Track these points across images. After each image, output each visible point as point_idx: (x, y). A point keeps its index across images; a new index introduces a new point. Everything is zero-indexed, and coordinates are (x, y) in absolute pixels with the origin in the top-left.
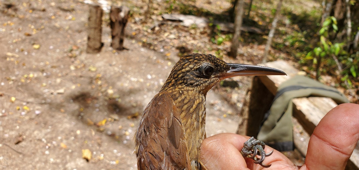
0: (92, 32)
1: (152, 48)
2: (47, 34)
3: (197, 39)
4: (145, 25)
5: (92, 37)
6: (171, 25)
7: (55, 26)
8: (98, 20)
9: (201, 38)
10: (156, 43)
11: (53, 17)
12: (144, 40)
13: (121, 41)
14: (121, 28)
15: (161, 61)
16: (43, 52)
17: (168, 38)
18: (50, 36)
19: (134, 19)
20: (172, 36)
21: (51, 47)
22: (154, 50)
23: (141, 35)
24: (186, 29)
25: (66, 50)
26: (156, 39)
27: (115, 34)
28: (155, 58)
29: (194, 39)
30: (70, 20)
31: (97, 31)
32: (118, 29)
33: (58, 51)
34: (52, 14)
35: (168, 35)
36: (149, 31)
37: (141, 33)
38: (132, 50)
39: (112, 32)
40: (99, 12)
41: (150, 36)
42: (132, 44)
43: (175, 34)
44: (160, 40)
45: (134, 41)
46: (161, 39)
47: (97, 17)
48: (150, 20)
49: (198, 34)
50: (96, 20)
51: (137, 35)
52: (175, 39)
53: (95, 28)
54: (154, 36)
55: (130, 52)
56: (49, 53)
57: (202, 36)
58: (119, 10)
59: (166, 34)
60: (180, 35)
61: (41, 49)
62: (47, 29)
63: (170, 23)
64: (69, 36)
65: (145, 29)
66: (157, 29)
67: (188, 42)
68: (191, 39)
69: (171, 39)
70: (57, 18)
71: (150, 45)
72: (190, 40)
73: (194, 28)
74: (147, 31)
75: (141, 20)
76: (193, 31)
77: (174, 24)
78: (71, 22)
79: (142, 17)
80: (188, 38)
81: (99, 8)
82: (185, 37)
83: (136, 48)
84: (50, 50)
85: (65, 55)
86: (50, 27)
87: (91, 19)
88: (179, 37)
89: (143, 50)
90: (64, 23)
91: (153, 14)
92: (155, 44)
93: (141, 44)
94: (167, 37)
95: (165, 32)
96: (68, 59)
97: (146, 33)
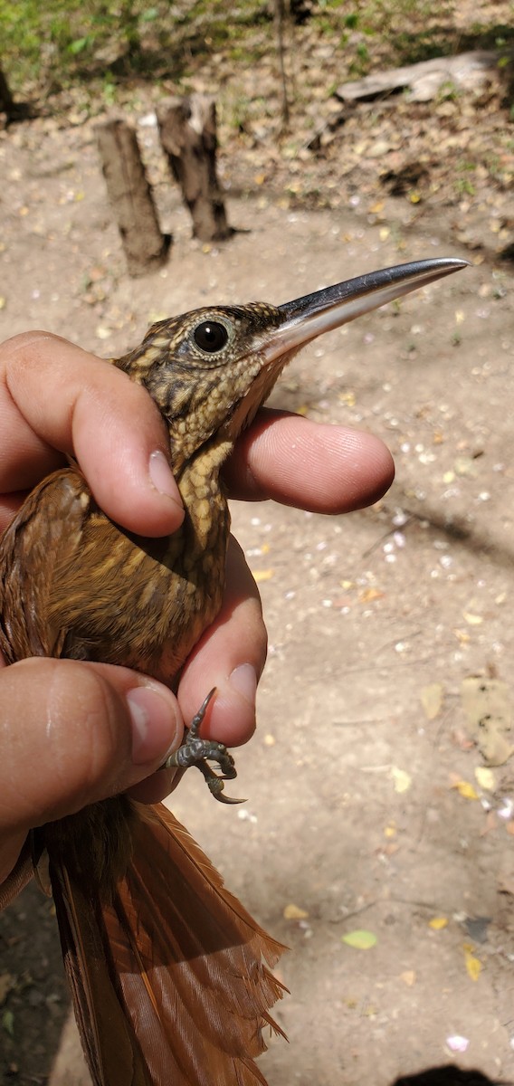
0: (125, 208)
1: (321, 203)
2: (17, 262)
3: (466, 129)
4: (287, 141)
5: (129, 224)
6: (370, 112)
7: (34, 235)
8: (129, 165)
9: (478, 121)
10: (331, 184)
11: (25, 212)
12: (295, 186)
13: (219, 211)
14: (204, 168)
15: (355, 233)
16: (17, 316)
17: (367, 158)
18: (27, 267)
19: (251, 134)
20: (381, 146)
21: (36, 295)
22: (328, 207)
23: (280, 177)
24: (422, 109)
25: (75, 290)
26: (331, 173)
27: (192, 194)
28: (335, 231)
29: (454, 130)
30: (71, 203)
31: (137, 200)
32: (196, 176)
33: (55, 298)
34: (18, 205)
35: (368, 148)
36: (305, 154)
37: (282, 170)
38: (262, 230)
39: (184, 190)
40: (124, 139)
41: (311, 169)
42: (258, 211)
43: (388, 138)
44: (344, 172)
45: (262, 202)
46: (347, 168)
47: (124, 158)
48: (301, 121)
49: (469, 112)
50: (124, 169)
51: (271, 180)
52: (391, 151)
53: (130, 194)
54: (323, 167)
55: (253, 237)
56: (34, 312)
57: (483, 113)
58: (183, 114)
59: (360, 148)
60: (406, 133)
61: (11, 307)
62: (14, 247)
63: (364, 108)
64: (75, 249)
65: (289, 152)
66: (327, 138)
67: (437, 149)
68: (445, 133)
69: (378, 158)
70: (34, 210)
71: (315, 195)
72: (442, 140)
73: (449, 98)
74: (298, 159)
75: (273, 129)
76: (447, 109)
77: (382, 105)
78: (75, 208)
79: (277, 122)
80: (433, 133)
81: (121, 127)
82: (422, 134)
83: (272, 221)
84: (33, 301)
85: (77, 303)
86: (20, 241)
87: (110, 169)
88: (405, 143)
89: (294, 218)
90: (56, 216)
91: (310, 100)
92: (331, 189)
93: (285, 204)
94: (364, 156)
95: (353, 140)
96: (87, 312)
97: (295, 166)
